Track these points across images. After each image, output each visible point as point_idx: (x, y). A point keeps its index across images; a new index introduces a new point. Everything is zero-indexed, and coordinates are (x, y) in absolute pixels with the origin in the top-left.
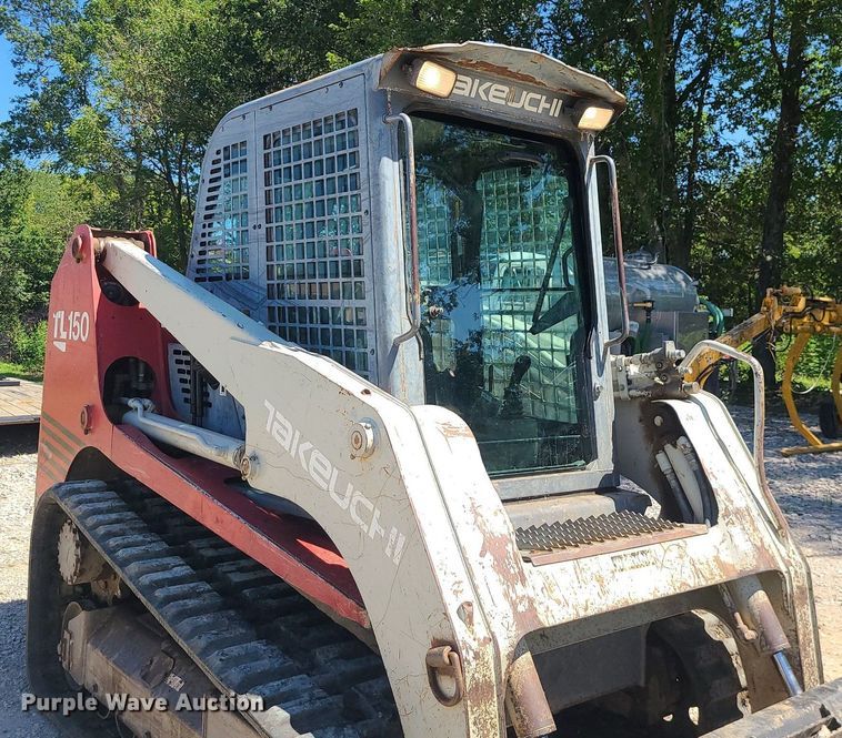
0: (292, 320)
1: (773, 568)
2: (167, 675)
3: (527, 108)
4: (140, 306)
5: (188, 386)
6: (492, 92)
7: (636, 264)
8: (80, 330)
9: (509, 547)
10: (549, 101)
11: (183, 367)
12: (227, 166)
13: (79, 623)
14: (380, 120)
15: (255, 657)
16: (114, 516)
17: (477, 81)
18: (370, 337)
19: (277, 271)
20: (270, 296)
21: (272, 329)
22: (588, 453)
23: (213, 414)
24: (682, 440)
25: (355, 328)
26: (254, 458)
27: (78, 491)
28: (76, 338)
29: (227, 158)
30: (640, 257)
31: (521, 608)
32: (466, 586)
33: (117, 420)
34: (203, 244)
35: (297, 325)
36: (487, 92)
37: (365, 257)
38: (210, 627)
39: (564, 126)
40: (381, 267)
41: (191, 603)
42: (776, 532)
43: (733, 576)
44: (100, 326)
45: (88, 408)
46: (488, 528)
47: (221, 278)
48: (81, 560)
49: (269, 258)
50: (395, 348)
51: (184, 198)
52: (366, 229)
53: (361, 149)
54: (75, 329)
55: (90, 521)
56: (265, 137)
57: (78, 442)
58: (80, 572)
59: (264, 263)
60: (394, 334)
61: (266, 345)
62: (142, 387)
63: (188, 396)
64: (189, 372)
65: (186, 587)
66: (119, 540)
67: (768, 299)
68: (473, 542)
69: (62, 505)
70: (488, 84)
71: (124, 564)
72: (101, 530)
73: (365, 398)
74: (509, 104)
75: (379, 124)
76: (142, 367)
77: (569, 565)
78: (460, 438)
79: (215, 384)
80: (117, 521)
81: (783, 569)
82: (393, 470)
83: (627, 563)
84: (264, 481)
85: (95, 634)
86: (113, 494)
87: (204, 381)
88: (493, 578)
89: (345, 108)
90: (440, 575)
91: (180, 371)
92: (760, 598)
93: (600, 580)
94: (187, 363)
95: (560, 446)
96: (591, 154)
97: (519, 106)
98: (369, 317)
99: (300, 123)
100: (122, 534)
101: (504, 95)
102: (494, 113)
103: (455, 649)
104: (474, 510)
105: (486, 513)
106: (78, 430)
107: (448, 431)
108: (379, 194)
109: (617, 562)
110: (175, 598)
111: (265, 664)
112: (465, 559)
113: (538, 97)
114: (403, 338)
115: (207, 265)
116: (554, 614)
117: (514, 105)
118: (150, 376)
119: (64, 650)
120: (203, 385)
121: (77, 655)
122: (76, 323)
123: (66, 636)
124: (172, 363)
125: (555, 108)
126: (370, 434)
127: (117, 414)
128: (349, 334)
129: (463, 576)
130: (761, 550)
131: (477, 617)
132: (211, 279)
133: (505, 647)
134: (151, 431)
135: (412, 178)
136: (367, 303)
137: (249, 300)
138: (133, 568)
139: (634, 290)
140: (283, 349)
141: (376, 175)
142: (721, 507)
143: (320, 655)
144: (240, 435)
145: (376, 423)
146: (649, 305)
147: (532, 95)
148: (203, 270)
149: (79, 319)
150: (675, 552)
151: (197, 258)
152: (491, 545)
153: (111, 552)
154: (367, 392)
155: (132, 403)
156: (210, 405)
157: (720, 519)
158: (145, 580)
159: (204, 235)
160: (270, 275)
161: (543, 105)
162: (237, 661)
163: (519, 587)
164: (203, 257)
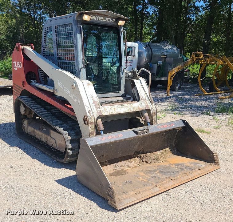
0: (62, 64)
1: (148, 108)
2: (43, 129)
3: (107, 21)
4: (32, 61)
5: (43, 77)
6: (99, 18)
7: (163, 45)
8: (20, 66)
9: (98, 103)
10: (112, 19)
11: (42, 73)
12: (48, 31)
13: (26, 122)
14: (76, 26)
15: (58, 122)
16: (31, 102)
17: (96, 17)
18: (76, 68)
19: (59, 55)
20: (58, 60)
21: (59, 66)
22: (119, 89)
23: (48, 83)
24: (135, 87)
25: (73, 66)
26: (56, 90)
27: (23, 98)
28: (19, 67)
29: (48, 29)
30: (165, 43)
31: (99, 112)
32: (90, 108)
33: (29, 84)
34: (44, 48)
35: (63, 65)
36: (98, 18)
37: (75, 53)
38: (50, 118)
39: (115, 24)
40: (78, 55)
41: (46, 115)
42: (151, 103)
43: (141, 110)
44: (24, 65)
45: (23, 82)
46: (94, 100)
47: (48, 55)
48: (25, 111)
49: (57, 52)
50: (80, 70)
51: (36, 22)
52: (75, 47)
53: (73, 31)
54: (19, 66)
55: (27, 103)
56: (55, 26)
57: (22, 89)
58: (25, 113)
59: (56, 53)
60: (80, 68)
61: (57, 69)
62: (33, 78)
63: (43, 79)
64: (43, 75)
65: (45, 113)
66: (33, 106)
67: (192, 55)
68: (91, 102)
69: (20, 100)
70: (99, 17)
71: (34, 109)
72: (29, 104)
73: (74, 79)
74: (103, 20)
75: (76, 27)
76: (33, 73)
77: (109, 107)
78: (90, 86)
79: (48, 77)
80: (31, 103)
81: (151, 109)
82: (78, 90)
83: (121, 107)
84: (58, 94)
85: (29, 124)
86: (30, 98)
87: (46, 76)
88: (94, 107)
89: (70, 23)
90: (85, 106)
91: (41, 74)
92: (146, 114)
93: (115, 109)
94: (43, 73)
95: (113, 88)
96: (122, 30)
97: (106, 21)
98: (76, 64)
99: (62, 24)
100: (33, 105)
101: (102, 19)
102: (100, 22)
103: (87, 117)
104: (92, 97)
105: (94, 97)
106: (22, 86)
107: (88, 84)
108: (77, 41)
109: (119, 107)
110: (44, 114)
111: (59, 123)
112: (90, 104)
113: (110, 19)
114: (82, 68)
115: (45, 52)
116: (105, 113)
117: (104, 21)
118: (35, 75)
119: (23, 127)
120: (46, 77)
121: (26, 128)
122: (19, 64)
123: (23, 125)
124: (39, 73)
125: (114, 21)
126: (74, 85)
127: (29, 83)
128: (72, 67)
129: (89, 107)
130: (147, 106)
131: (91, 112)
132: (46, 55)
133: (96, 117)
134: (36, 86)
135: (82, 38)
136: (75, 62)
137: (54, 60)
138: (36, 110)
139: (161, 52)
140: (60, 70)
141: (76, 37)
142: (140, 98)
143: (69, 122)
144: (54, 86)
145: (76, 83)
146: (165, 56)
147: (108, 18)
148: (44, 53)
149: (19, 63)
150: (130, 105)
151: (43, 51)
152: (94, 102)
153: (31, 108)
154: (74, 78)
155: (32, 81)
156: (48, 81)
157: (140, 101)
158: (38, 112)
159: (44, 46)
160: (58, 56)
161: (111, 20)
162: (55, 122)
163: (99, 109)
164: (44, 51)
